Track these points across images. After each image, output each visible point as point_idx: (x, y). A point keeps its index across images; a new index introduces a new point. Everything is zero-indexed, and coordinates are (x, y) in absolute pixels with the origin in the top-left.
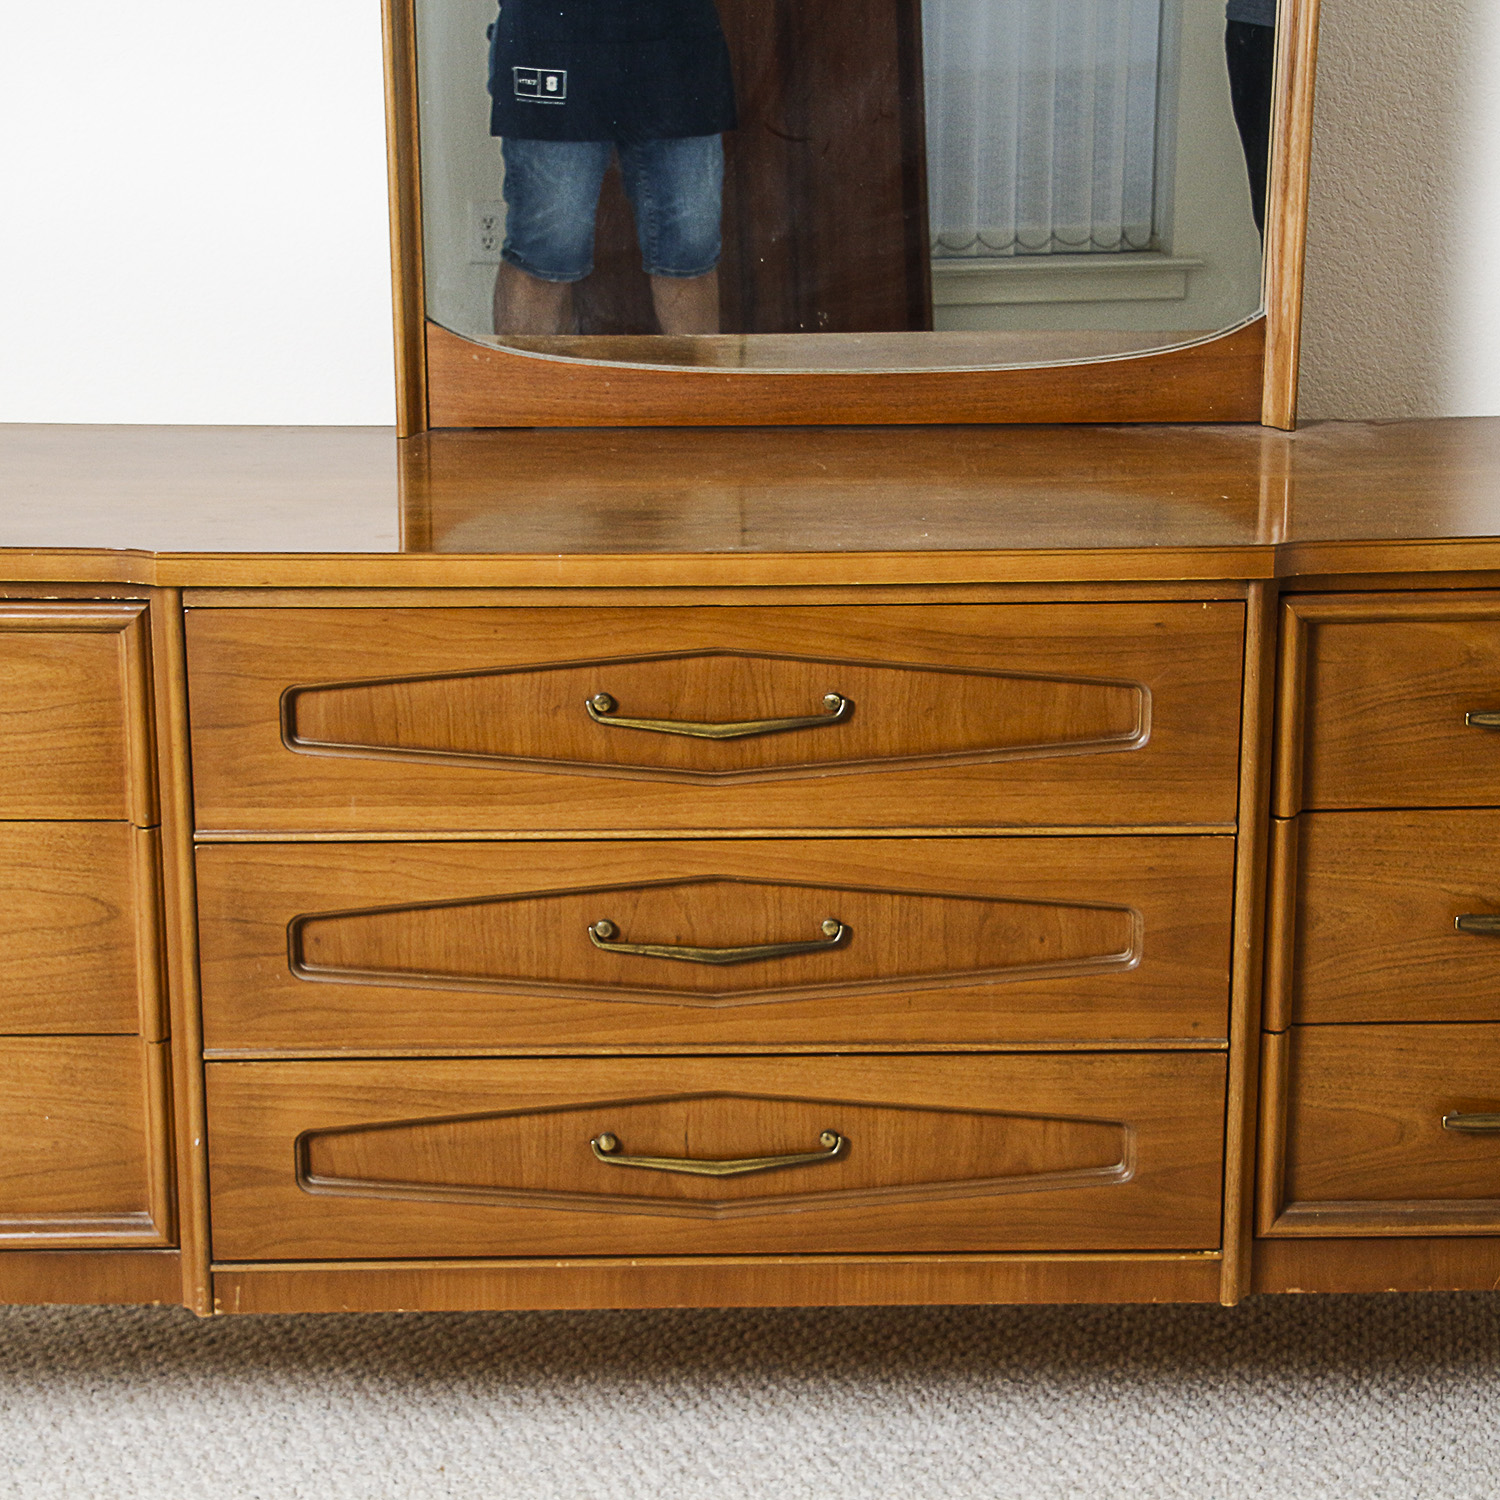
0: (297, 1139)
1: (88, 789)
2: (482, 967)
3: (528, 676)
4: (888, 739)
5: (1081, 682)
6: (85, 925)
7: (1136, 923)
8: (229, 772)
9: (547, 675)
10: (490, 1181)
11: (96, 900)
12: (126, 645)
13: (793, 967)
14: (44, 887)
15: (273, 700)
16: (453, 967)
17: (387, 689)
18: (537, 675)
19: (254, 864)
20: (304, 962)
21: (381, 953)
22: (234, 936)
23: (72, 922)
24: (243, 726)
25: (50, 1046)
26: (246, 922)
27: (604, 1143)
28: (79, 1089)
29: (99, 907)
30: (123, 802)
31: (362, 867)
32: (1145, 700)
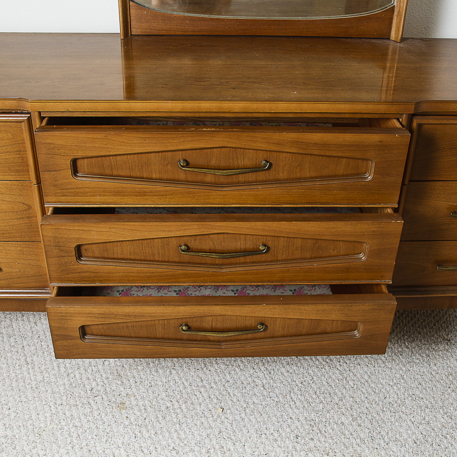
0: (79, 327)
1: (18, 171)
2: (142, 258)
3: (158, 154)
4: (282, 175)
5: (351, 158)
6: (21, 211)
7: (366, 247)
8: (55, 186)
9: (163, 153)
10: (146, 336)
11: (24, 203)
12: (25, 126)
13: (248, 259)
14: (7, 200)
15: (69, 163)
16: (133, 258)
17: (108, 158)
18: (161, 154)
19: (61, 229)
20: (82, 256)
21: (108, 254)
22: (57, 251)
23: (17, 210)
24: (58, 171)
25: (15, 244)
26: (60, 246)
27: (184, 328)
28: (25, 256)
29: (25, 206)
30: (29, 175)
31: (99, 230)
32: (372, 165)
